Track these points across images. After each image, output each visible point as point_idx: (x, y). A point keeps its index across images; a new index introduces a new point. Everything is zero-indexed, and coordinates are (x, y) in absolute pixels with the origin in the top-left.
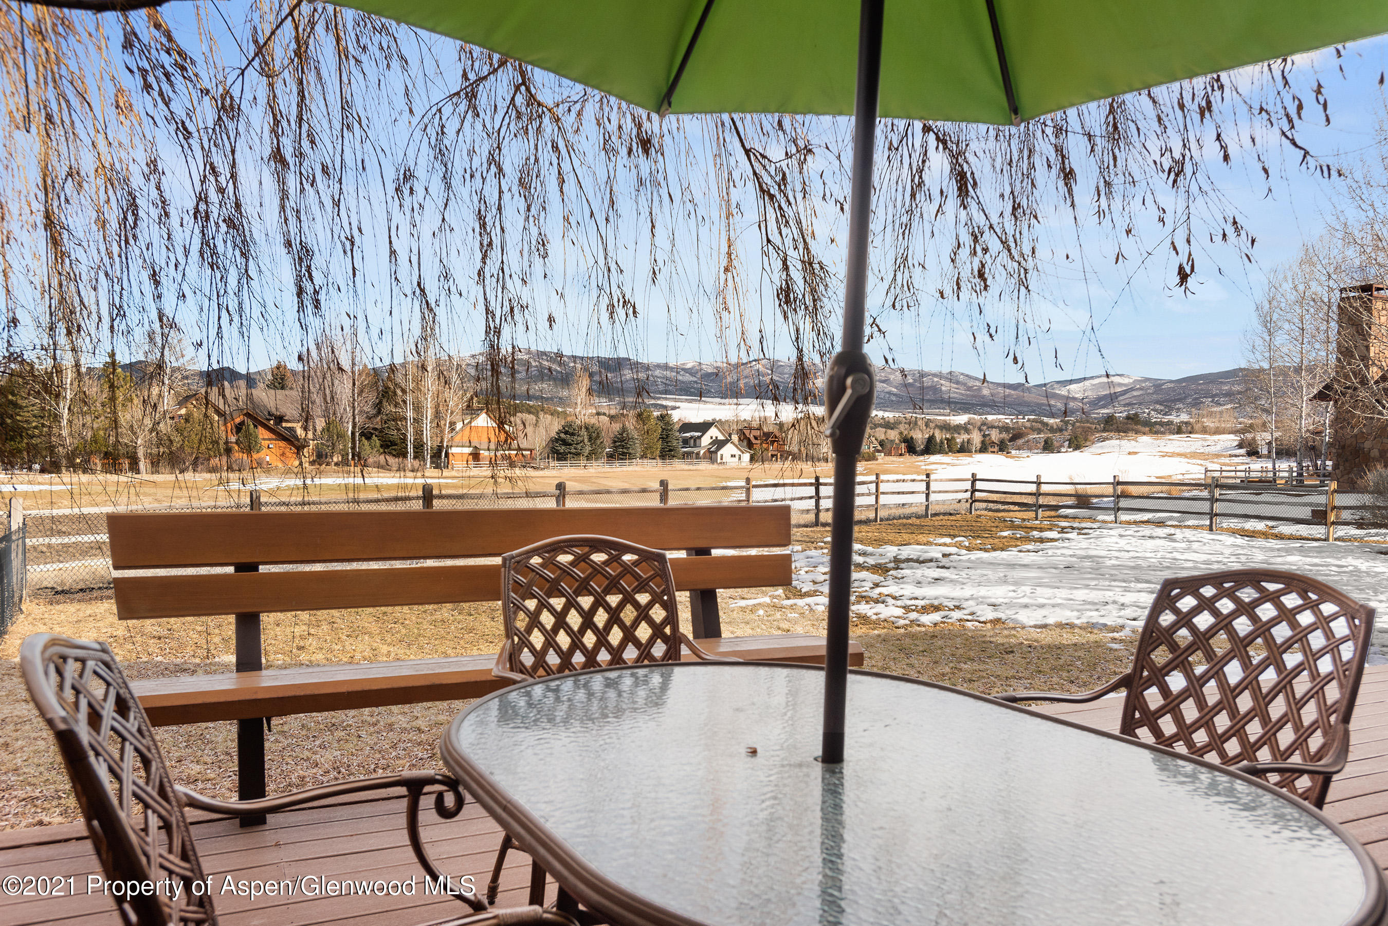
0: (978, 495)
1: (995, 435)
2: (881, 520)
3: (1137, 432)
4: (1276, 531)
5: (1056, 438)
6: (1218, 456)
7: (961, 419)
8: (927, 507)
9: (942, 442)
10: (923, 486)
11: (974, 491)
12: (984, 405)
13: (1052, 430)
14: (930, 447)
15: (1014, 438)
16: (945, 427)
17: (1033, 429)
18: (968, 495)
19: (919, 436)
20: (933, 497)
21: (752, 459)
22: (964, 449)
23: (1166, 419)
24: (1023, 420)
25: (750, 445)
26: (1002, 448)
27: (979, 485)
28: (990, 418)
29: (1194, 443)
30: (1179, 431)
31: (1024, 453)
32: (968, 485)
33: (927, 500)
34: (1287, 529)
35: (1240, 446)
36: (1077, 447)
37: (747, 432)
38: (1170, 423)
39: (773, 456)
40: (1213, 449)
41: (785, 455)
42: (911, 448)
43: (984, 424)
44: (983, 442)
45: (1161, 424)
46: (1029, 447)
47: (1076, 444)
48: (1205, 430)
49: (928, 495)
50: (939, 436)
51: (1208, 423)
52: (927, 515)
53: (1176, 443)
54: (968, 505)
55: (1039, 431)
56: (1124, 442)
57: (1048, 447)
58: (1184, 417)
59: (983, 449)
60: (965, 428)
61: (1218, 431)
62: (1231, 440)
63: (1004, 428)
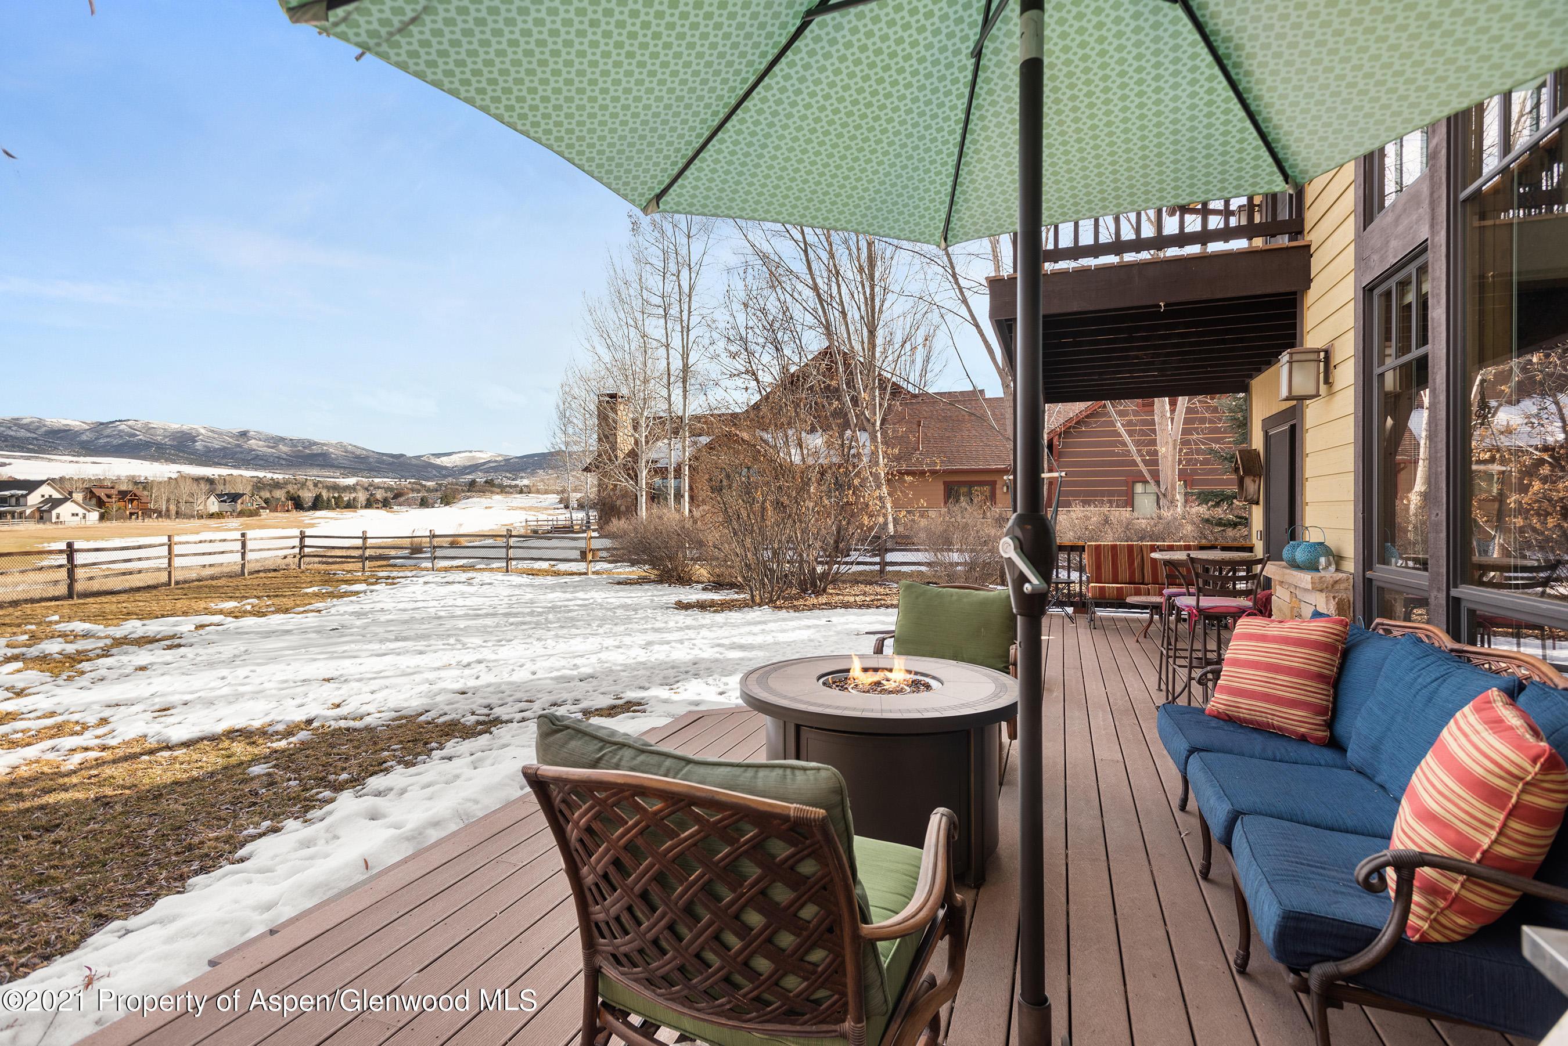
0: (306, 550)
1: (379, 495)
2: (177, 583)
3: (492, 492)
4: (555, 569)
5: (431, 496)
6: (546, 509)
7: (351, 481)
8: (243, 565)
9: (329, 500)
10: (238, 546)
11: (302, 547)
12: (370, 470)
13: (429, 490)
14: (317, 504)
15: (396, 497)
16: (335, 488)
17: (413, 490)
18: (297, 550)
19: (307, 496)
20: (249, 556)
21: (102, 517)
22: (350, 505)
23: (514, 483)
24: (405, 483)
25: (100, 503)
26: (386, 504)
27: (308, 542)
28: (376, 480)
29: (531, 500)
30: (521, 492)
31: (404, 508)
32: (296, 542)
33: (243, 558)
34: (562, 567)
35: (560, 502)
36: (447, 504)
37: (97, 491)
38: (516, 486)
39: (131, 514)
40: (544, 504)
41: (147, 513)
42: (298, 504)
43: (371, 485)
44: (368, 500)
45: (510, 486)
46: (409, 503)
47: (447, 500)
48: (538, 492)
49: (243, 554)
50: (325, 494)
51: (541, 486)
52: (243, 574)
53: (519, 500)
54: (297, 560)
55: (419, 491)
56: (483, 500)
57: (424, 503)
58: (526, 482)
59: (369, 505)
60: (352, 489)
61: (546, 492)
62: (554, 498)
63: (389, 489)
